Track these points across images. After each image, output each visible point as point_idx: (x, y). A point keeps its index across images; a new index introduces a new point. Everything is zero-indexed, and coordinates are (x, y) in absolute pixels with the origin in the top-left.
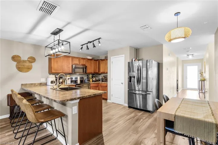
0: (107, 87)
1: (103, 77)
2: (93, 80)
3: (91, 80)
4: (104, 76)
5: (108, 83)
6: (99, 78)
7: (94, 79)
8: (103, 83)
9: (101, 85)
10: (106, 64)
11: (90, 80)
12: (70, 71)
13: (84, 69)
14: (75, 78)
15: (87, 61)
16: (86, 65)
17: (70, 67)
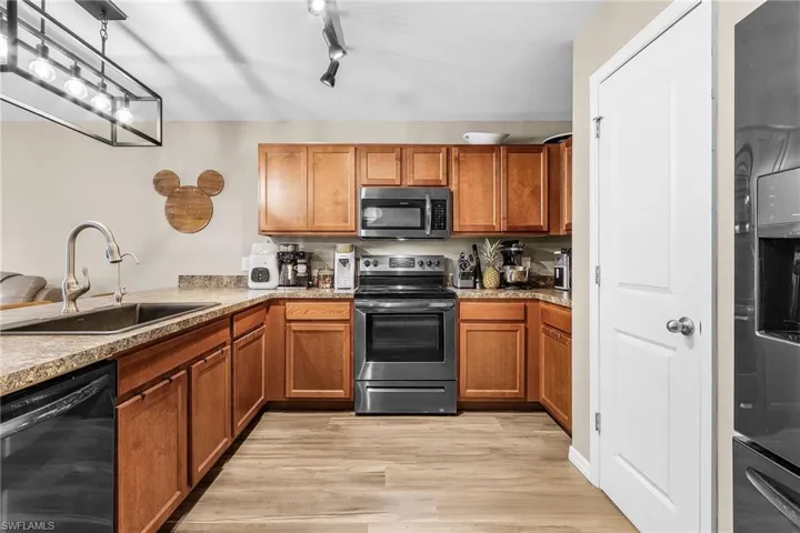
3: (490, 278)
6: (557, 265)
7: (513, 275)
9: (544, 312)
12: (346, 221)
13: (428, 206)
14: (392, 262)
15: (458, 159)
16: (448, 185)
17: (345, 204)
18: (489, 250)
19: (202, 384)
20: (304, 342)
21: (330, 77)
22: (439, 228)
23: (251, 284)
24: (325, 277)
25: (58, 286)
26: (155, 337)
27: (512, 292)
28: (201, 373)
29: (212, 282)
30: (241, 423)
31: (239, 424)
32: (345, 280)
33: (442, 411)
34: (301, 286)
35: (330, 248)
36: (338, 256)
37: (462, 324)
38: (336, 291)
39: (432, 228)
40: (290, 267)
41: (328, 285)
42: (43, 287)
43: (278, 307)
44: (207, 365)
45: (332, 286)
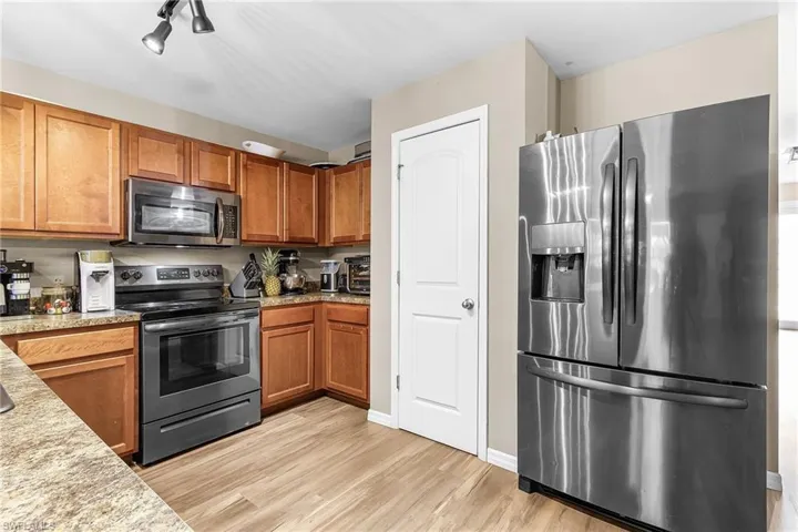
0: (366, 324)
1: (347, 266)
2: (282, 282)
3: (273, 286)
4: (349, 260)
5: (373, 301)
6: (324, 271)
7: (291, 282)
8: (344, 300)
9: (329, 312)
10: (364, 190)
11: (262, 285)
12: (105, 220)
13: (220, 212)
14: (161, 272)
15: (245, 166)
16: (236, 191)
18: (270, 260)
27: (291, 298)
37: (263, 333)
45: (76, 310)
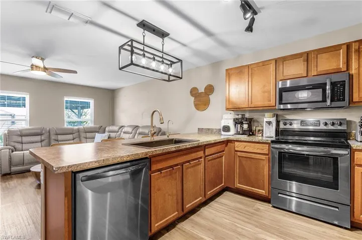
12: (270, 101)
13: (328, 87)
14: (303, 122)
15: (357, 50)
16: (348, 69)
17: (269, 92)
19: (189, 173)
20: (244, 162)
21: (250, 29)
22: (339, 100)
23: (223, 133)
24: (259, 130)
25: (165, 131)
26: (164, 151)
28: (188, 168)
29: (209, 131)
30: (210, 193)
31: (208, 193)
32: (269, 133)
33: (336, 223)
34: (245, 135)
35: (262, 115)
36: (265, 120)
37: (356, 167)
38: (264, 139)
39: (332, 101)
40: (239, 125)
41: (260, 135)
42: (161, 131)
43: (232, 144)
44: (190, 165)
45: (262, 136)
